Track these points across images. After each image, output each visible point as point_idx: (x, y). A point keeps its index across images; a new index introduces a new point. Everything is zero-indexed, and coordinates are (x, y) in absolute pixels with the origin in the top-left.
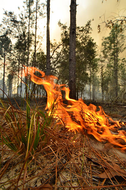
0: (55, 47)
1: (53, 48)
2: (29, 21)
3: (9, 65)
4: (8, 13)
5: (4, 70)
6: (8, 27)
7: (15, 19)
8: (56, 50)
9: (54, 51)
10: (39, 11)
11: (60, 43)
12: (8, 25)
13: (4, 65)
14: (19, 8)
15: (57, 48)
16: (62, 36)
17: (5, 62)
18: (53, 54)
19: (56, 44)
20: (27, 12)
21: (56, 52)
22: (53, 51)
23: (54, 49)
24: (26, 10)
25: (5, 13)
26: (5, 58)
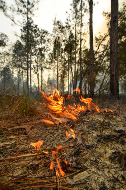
0: (100, 40)
1: (98, 42)
2: (75, 22)
3: (61, 66)
5: (57, 72)
6: (57, 34)
7: (62, 26)
9: (100, 44)
10: (84, 8)
11: (106, 34)
12: (57, 33)
13: (58, 67)
14: (67, 12)
15: (102, 41)
16: (108, 26)
18: (98, 49)
19: (101, 36)
20: (74, 13)
21: (102, 45)
22: (98, 46)
23: (100, 42)
24: (73, 12)
26: (58, 61)
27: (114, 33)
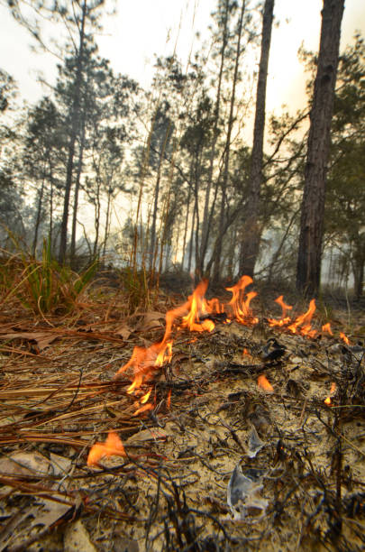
0: (284, 126)
1: (278, 131)
2: (220, 66)
3: (166, 189)
4: (163, 61)
5: (156, 203)
6: (164, 95)
7: (179, 72)
8: (287, 137)
9: (282, 139)
10: (247, 30)
11: (301, 113)
12: (163, 91)
13: (157, 190)
14: (198, 34)
15: (289, 131)
16: (308, 90)
17: (158, 183)
18: (277, 150)
19: (288, 117)
20: (218, 41)
21: (288, 140)
22: (276, 143)
23: (283, 132)
24: (216, 35)
25: (156, 63)
26: (159, 173)
27: (322, 112)
